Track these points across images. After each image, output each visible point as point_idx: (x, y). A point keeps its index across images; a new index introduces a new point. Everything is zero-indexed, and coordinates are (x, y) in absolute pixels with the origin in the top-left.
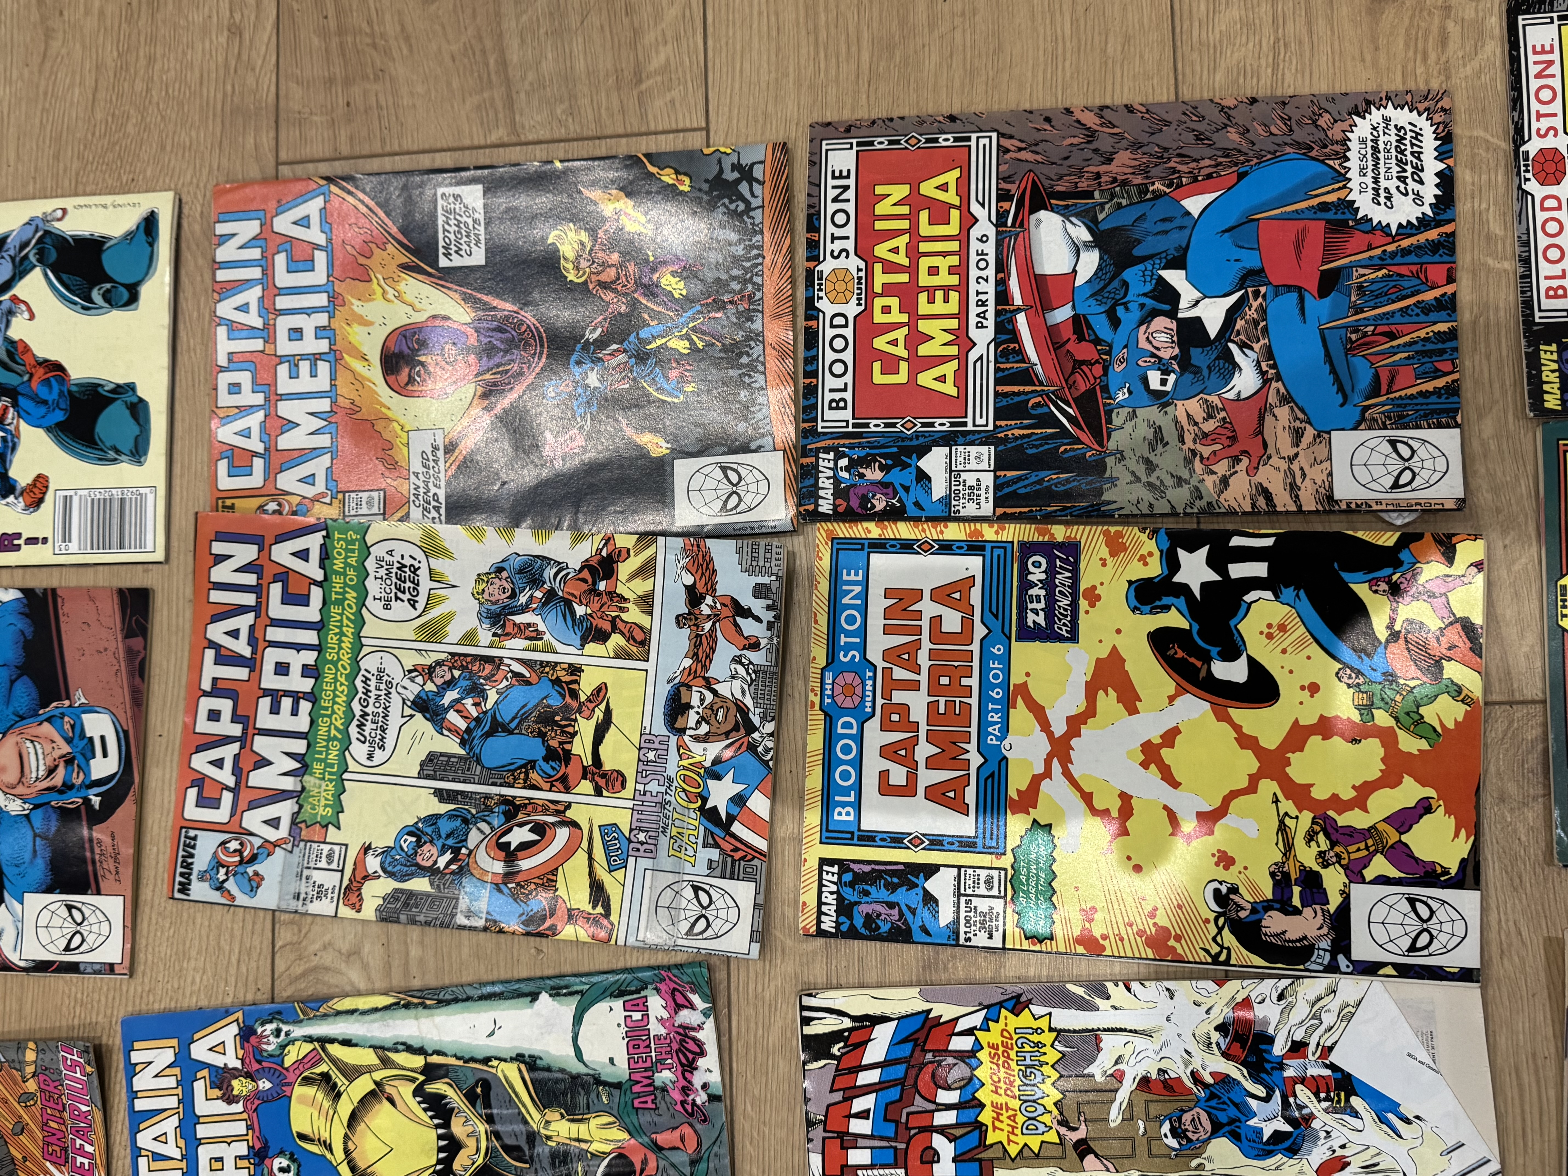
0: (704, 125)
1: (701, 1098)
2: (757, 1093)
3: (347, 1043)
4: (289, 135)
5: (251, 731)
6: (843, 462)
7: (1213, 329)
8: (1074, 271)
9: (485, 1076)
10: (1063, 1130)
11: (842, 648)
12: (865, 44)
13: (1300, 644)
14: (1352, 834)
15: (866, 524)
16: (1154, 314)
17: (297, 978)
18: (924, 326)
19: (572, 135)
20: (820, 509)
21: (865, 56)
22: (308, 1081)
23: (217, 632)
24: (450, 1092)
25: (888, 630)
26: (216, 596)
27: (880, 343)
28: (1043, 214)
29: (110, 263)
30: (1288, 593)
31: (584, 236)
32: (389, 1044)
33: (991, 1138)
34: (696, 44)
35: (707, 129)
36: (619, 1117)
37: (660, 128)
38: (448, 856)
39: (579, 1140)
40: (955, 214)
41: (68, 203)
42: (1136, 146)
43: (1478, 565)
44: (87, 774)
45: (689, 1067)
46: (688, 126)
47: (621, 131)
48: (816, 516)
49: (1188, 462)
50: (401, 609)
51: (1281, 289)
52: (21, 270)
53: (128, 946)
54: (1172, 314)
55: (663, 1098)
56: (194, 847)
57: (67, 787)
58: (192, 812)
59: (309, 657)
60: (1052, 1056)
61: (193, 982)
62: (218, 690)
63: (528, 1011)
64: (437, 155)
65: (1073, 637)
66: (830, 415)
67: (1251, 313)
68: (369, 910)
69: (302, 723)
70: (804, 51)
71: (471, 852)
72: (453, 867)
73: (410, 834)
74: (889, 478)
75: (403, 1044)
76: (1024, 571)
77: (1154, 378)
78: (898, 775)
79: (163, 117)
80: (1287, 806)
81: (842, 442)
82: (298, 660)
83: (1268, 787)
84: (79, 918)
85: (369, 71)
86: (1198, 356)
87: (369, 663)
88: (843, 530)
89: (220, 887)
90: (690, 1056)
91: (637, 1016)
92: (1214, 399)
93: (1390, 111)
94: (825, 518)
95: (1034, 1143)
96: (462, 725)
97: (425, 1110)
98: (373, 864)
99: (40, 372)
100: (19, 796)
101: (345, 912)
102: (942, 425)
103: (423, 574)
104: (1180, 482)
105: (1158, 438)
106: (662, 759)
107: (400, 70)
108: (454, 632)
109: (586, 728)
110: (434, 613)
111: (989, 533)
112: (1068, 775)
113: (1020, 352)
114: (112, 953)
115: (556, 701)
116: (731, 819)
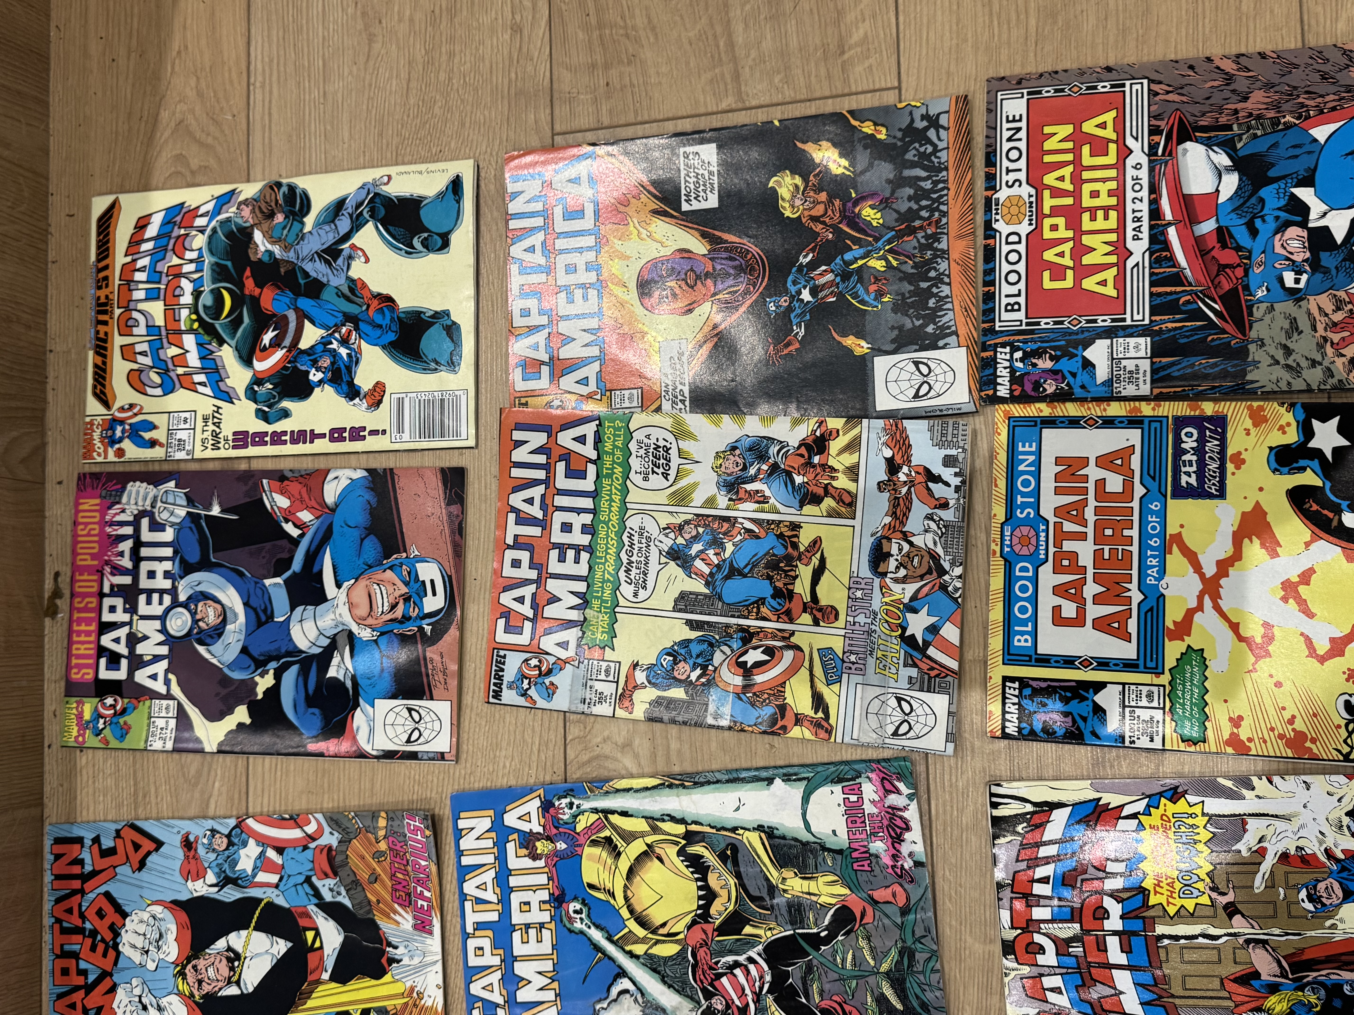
0: (896, 84)
1: (908, 864)
2: (953, 861)
3: (624, 814)
4: (561, 110)
5: (544, 575)
6: (1018, 355)
7: (1339, 235)
8: (1217, 191)
9: (734, 841)
10: (1214, 895)
11: (1019, 506)
12: (1032, 12)
15: (1038, 405)
16: (1288, 224)
17: (584, 764)
18: (1087, 240)
19: (788, 99)
20: (999, 394)
21: (1033, 22)
22: (595, 843)
23: (517, 500)
24: (706, 853)
25: (1058, 491)
26: (516, 472)
27: (1049, 255)
28: (1188, 145)
29: (426, 216)
31: (798, 180)
32: (658, 816)
33: (1153, 900)
34: (889, 19)
35: (899, 88)
36: (842, 877)
37: (860, 89)
38: (698, 672)
39: (809, 894)
40: (1113, 147)
41: (392, 170)
42: (1269, 86)
44: (421, 608)
45: (897, 839)
46: (883, 86)
47: (827, 93)
48: (995, 400)
49: (1320, 347)
50: (656, 481)
52: (357, 224)
53: (454, 740)
54: (1303, 224)
55: (877, 863)
56: (504, 663)
57: (406, 618)
58: (502, 637)
59: (587, 518)
60: (1205, 835)
61: (504, 767)
62: (518, 544)
63: (766, 792)
64: (679, 121)
65: (1222, 495)
66: (1005, 316)
69: (582, 569)
70: (980, 20)
71: (716, 668)
72: (703, 680)
73: (668, 654)
74: (1058, 367)
75: (668, 815)
76: (1178, 441)
77: (1289, 278)
78: (1069, 610)
79: (462, 101)
81: (1017, 338)
82: (578, 521)
84: (417, 718)
85: (624, 56)
86: (1327, 259)
87: (633, 523)
88: (1018, 410)
89: (524, 694)
90: (898, 831)
91: (853, 798)
92: (1341, 294)
94: (1003, 400)
95: (1190, 905)
96: (706, 570)
97: (687, 867)
98: (640, 677)
99: (375, 304)
100: (369, 626)
102: (1104, 321)
103: (674, 453)
104: (1314, 363)
105: (1294, 328)
106: (868, 597)
107: (648, 54)
108: (698, 498)
109: (805, 572)
110: (682, 483)
111: (1147, 409)
112: (1217, 608)
113: (1172, 259)
114: (442, 744)
115: (780, 551)
116: (927, 644)
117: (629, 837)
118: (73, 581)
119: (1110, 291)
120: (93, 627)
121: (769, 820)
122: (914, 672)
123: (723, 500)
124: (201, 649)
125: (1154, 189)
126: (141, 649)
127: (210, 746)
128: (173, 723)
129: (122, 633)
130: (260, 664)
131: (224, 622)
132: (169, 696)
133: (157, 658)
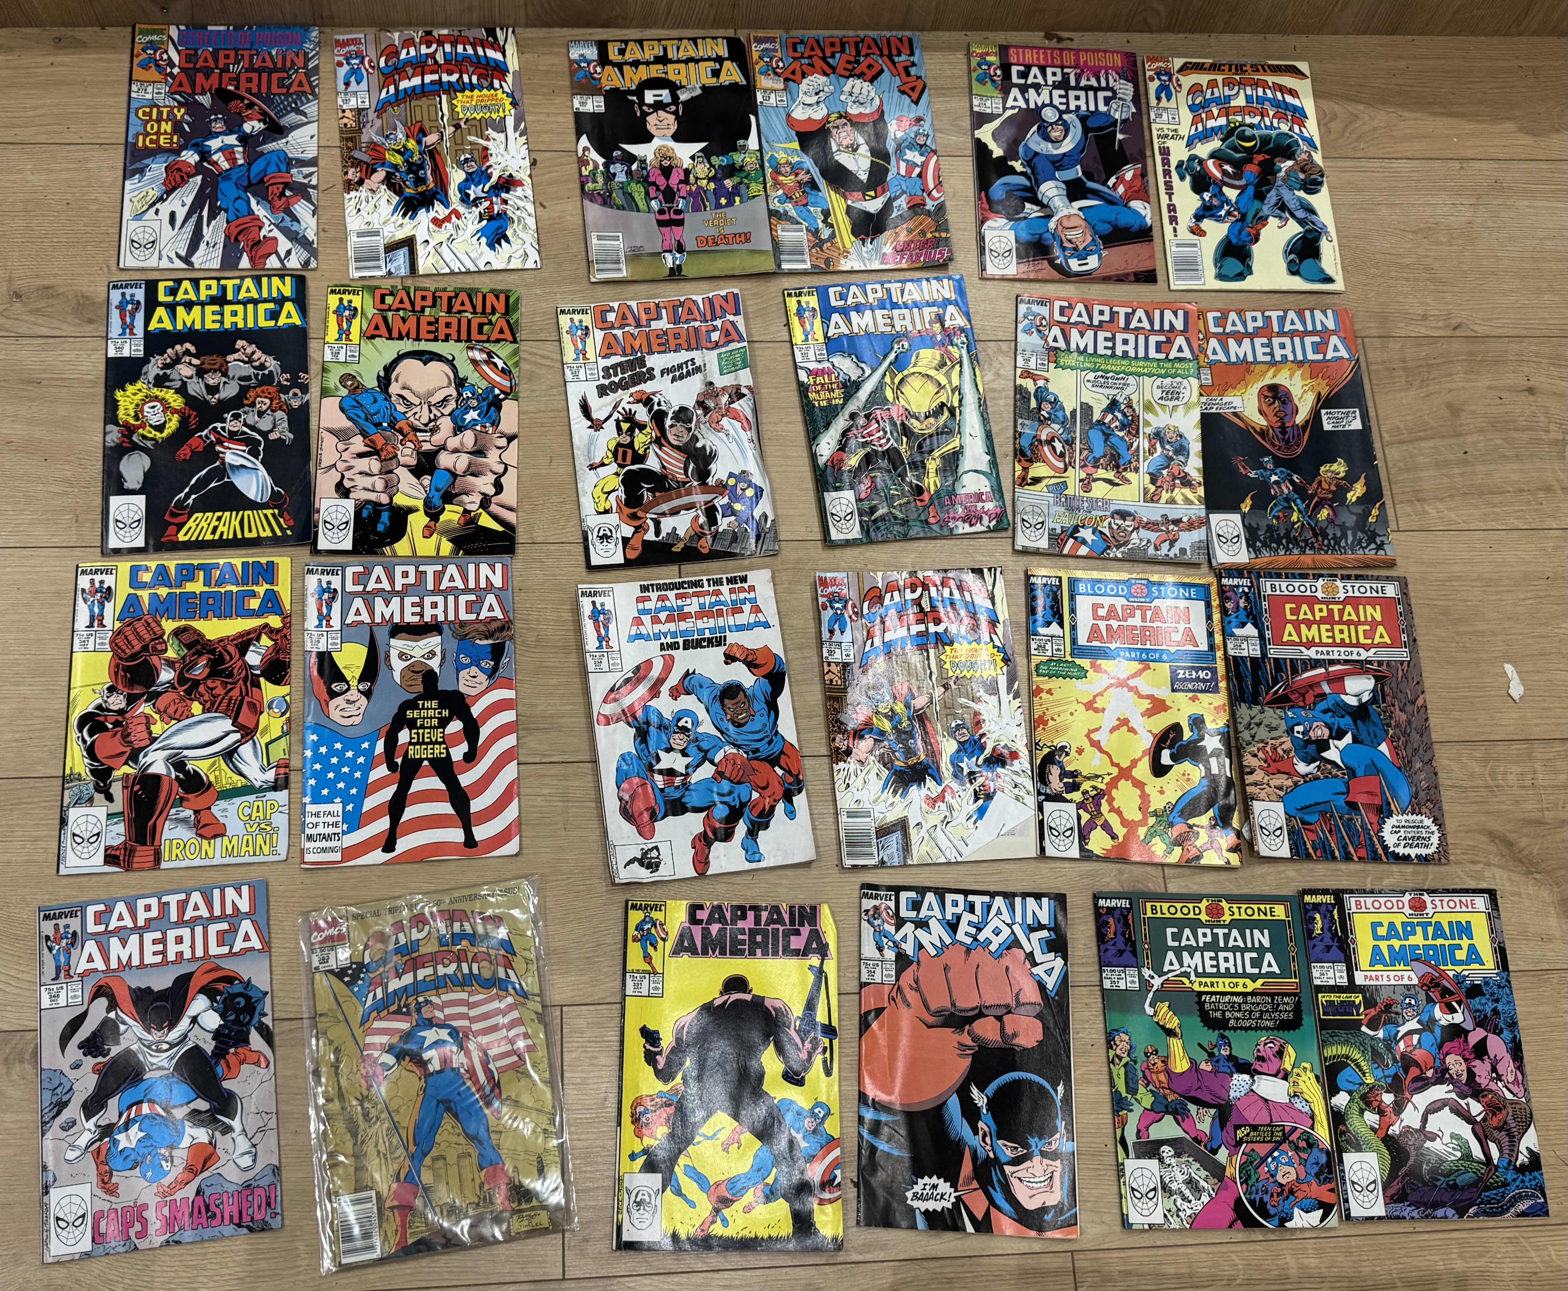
0: (1401, 529)
1: (951, 525)
2: (955, 548)
3: (961, 373)
4: (1377, 343)
5: (1096, 329)
6: (1246, 590)
7: (1325, 754)
8: (1347, 694)
9: (953, 433)
10: (954, 678)
11: (1158, 588)
12: (1446, 603)
13: (1182, 788)
14: (1098, 806)
15: (1218, 599)
16: (1330, 729)
17: (986, 351)
18: (1314, 627)
20: (1223, 579)
21: (1440, 603)
22: (942, 356)
23: (1140, 313)
24: (944, 417)
25: (1169, 608)
26: (1157, 313)
27: (1305, 607)
28: (1373, 681)
29: (1309, 262)
30: (1205, 782)
31: (1342, 475)
32: (962, 392)
33: (947, 648)
34: (1439, 526)
35: (1399, 531)
36: (940, 490)
37: (1397, 509)
38: (1047, 415)
39: (929, 472)
40: (1369, 641)
42: (1409, 722)
43: (1228, 862)
44: (1070, 257)
45: (964, 519)
46: (1399, 522)
47: (1394, 492)
48: (1219, 577)
49: (1262, 741)
50: (1158, 393)
51: (1347, 784)
53: (995, 277)
54: (1331, 737)
55: (950, 508)
56: (1041, 305)
57: (1063, 248)
58: (1057, 304)
59: (1132, 354)
60: (986, 675)
61: (981, 306)
62: (1113, 314)
63: (982, 451)
64: (1374, 409)
65: (1174, 690)
66: (1268, 584)
67: (1334, 771)
68: (1019, 381)
69: (1101, 351)
70: (1440, 575)
71: (1050, 425)
72: (1042, 418)
73: (1055, 399)
74: (1241, 609)
75: (963, 397)
76: (1203, 669)
77: (1300, 728)
78: (1102, 612)
79: (1379, 285)
80: (1107, 779)
81: (1256, 589)
82: (1130, 348)
83: (1115, 771)
84: (1005, 255)
85: (1411, 379)
86: (1312, 748)
87: (1131, 380)
88: (1214, 589)
89: (1025, 317)
91: (984, 497)
92: (1293, 753)
93: (1437, 835)
94: (1219, 581)
95: (947, 666)
96: (1107, 421)
97: (936, 407)
98: (1041, 383)
99: (1253, 232)
101: (1019, 371)
102: (1268, 634)
103: (1176, 403)
104: (1253, 737)
105: (1272, 729)
106: (1099, 509)
107: (1413, 392)
108: (1149, 417)
109: (1111, 475)
110: (1157, 408)
111: (1219, 654)
112: (1111, 685)
113: (1305, 670)
114: (991, 270)
115: (1121, 462)
116: (1076, 538)
117: (948, 375)
118: (1070, 50)
119: (1286, 638)
120: (1042, 62)
121: (967, 452)
122: (1059, 531)
123: (1148, 430)
124: (1035, 128)
125: (1346, 662)
126: (1032, 91)
127: (978, 134)
128: (989, 111)
129: (1040, 80)
130: (1029, 163)
131: (1052, 142)
132: (1005, 109)
133: (1027, 101)
